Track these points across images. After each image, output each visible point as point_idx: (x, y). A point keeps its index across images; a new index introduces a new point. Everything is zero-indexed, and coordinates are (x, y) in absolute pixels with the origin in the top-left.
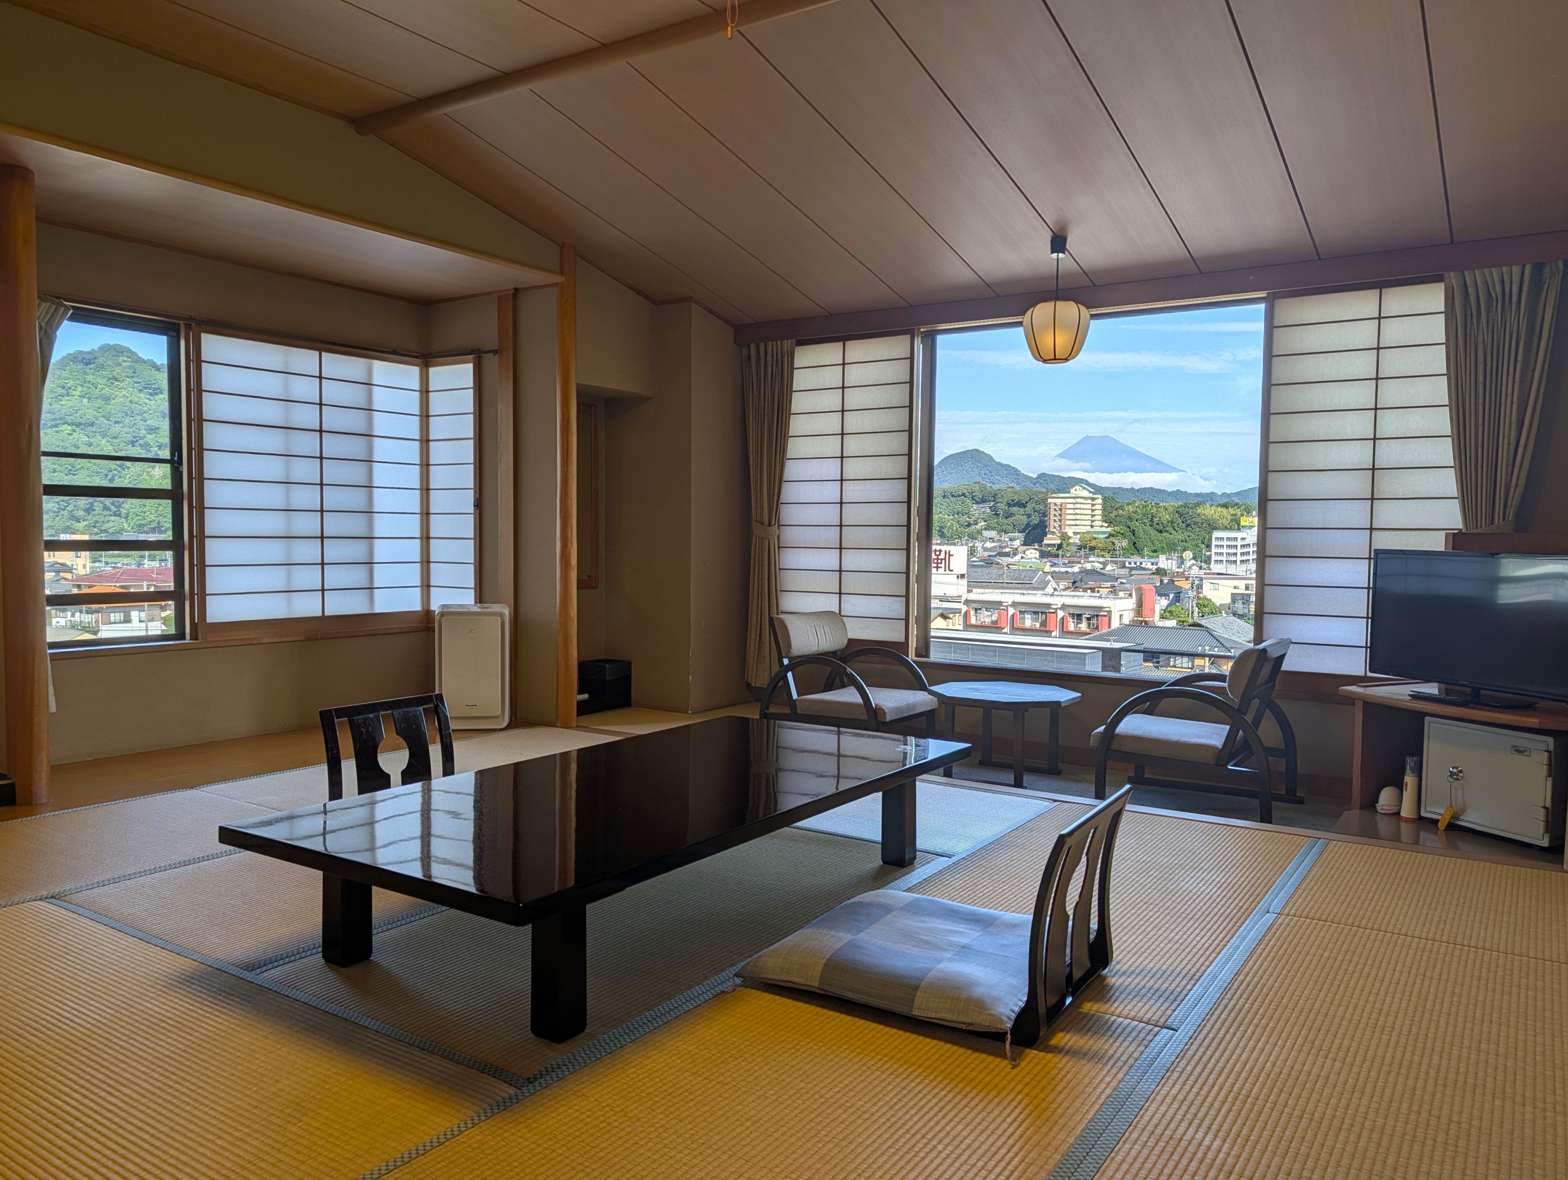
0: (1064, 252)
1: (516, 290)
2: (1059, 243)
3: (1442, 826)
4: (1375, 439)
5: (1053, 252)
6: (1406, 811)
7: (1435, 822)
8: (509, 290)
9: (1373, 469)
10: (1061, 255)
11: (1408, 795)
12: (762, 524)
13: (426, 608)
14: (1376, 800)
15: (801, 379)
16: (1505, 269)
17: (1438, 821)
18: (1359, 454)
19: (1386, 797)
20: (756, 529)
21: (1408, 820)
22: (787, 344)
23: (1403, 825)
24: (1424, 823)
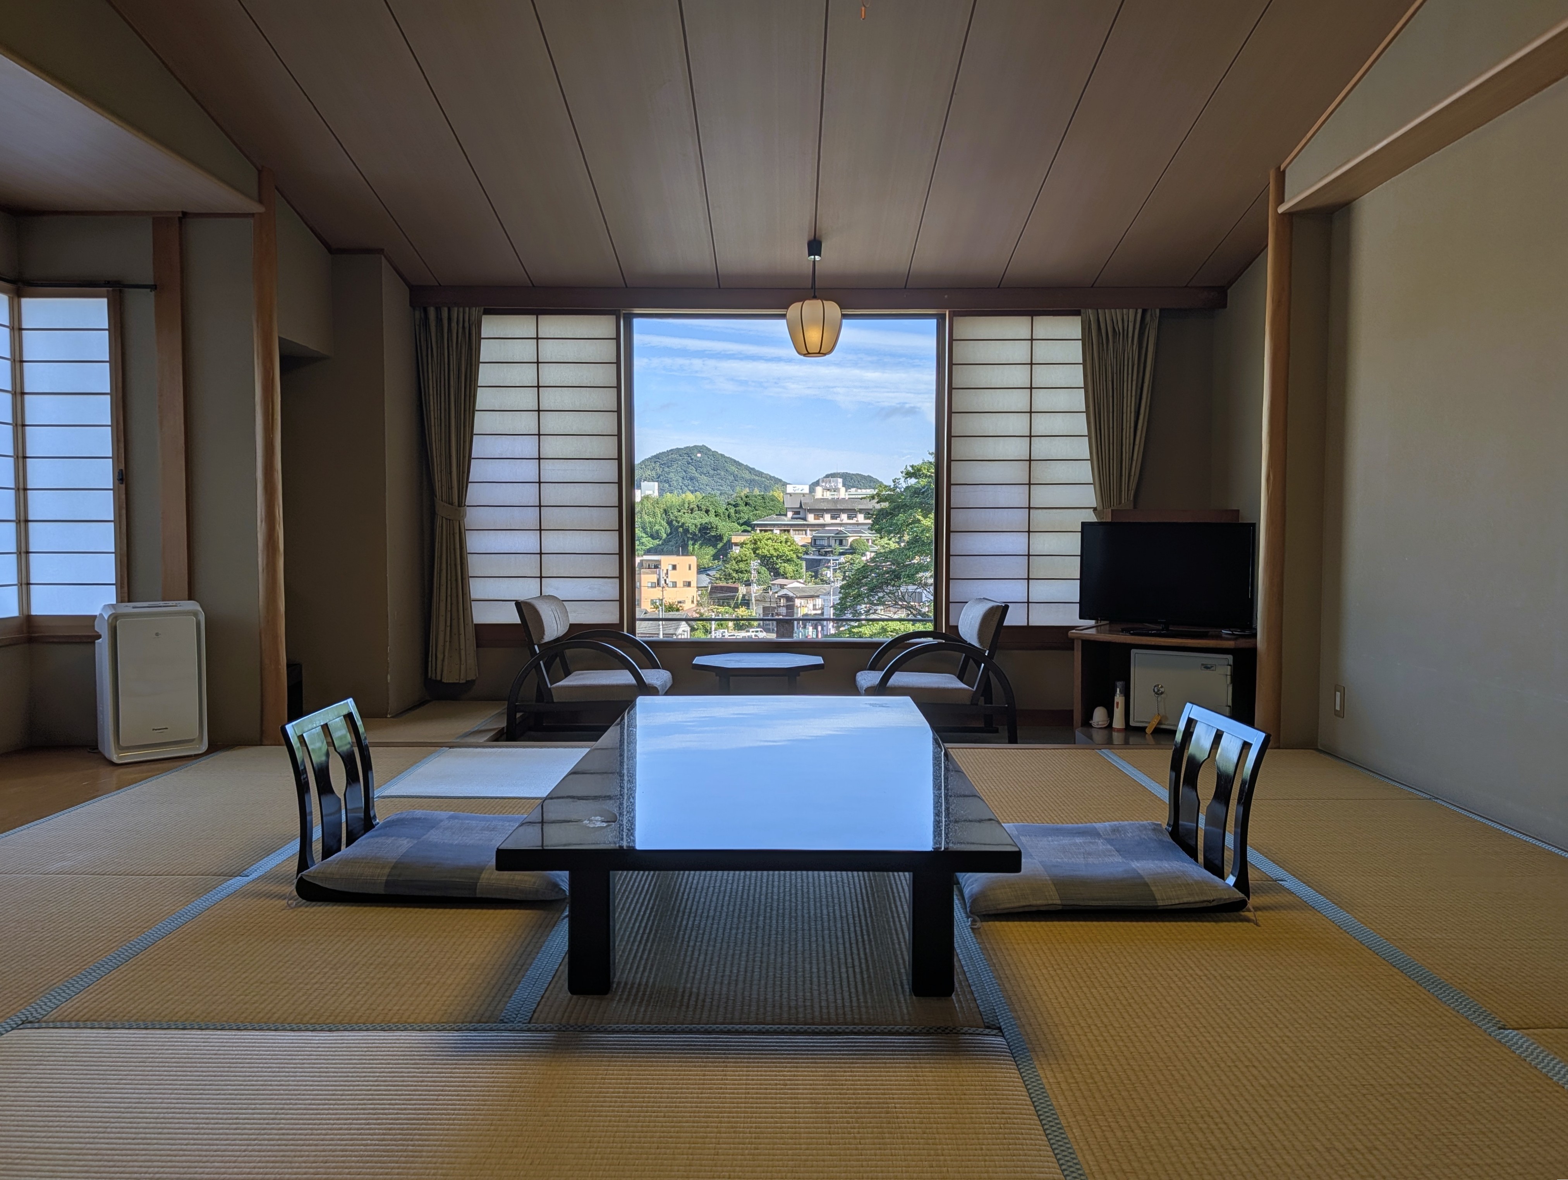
0: (819, 255)
1: (185, 214)
2: (815, 247)
3: (1149, 731)
4: (1030, 436)
5: (809, 255)
6: (1118, 722)
7: (1142, 730)
8: (178, 212)
9: (1030, 460)
10: (818, 258)
11: (1119, 712)
12: (452, 504)
13: (25, 613)
14: (1091, 717)
15: (488, 350)
16: (1125, 311)
17: (1146, 728)
18: (1018, 448)
19: (1099, 715)
20: (442, 509)
21: (1119, 730)
22: (475, 311)
23: (1115, 734)
24: (1132, 731)
